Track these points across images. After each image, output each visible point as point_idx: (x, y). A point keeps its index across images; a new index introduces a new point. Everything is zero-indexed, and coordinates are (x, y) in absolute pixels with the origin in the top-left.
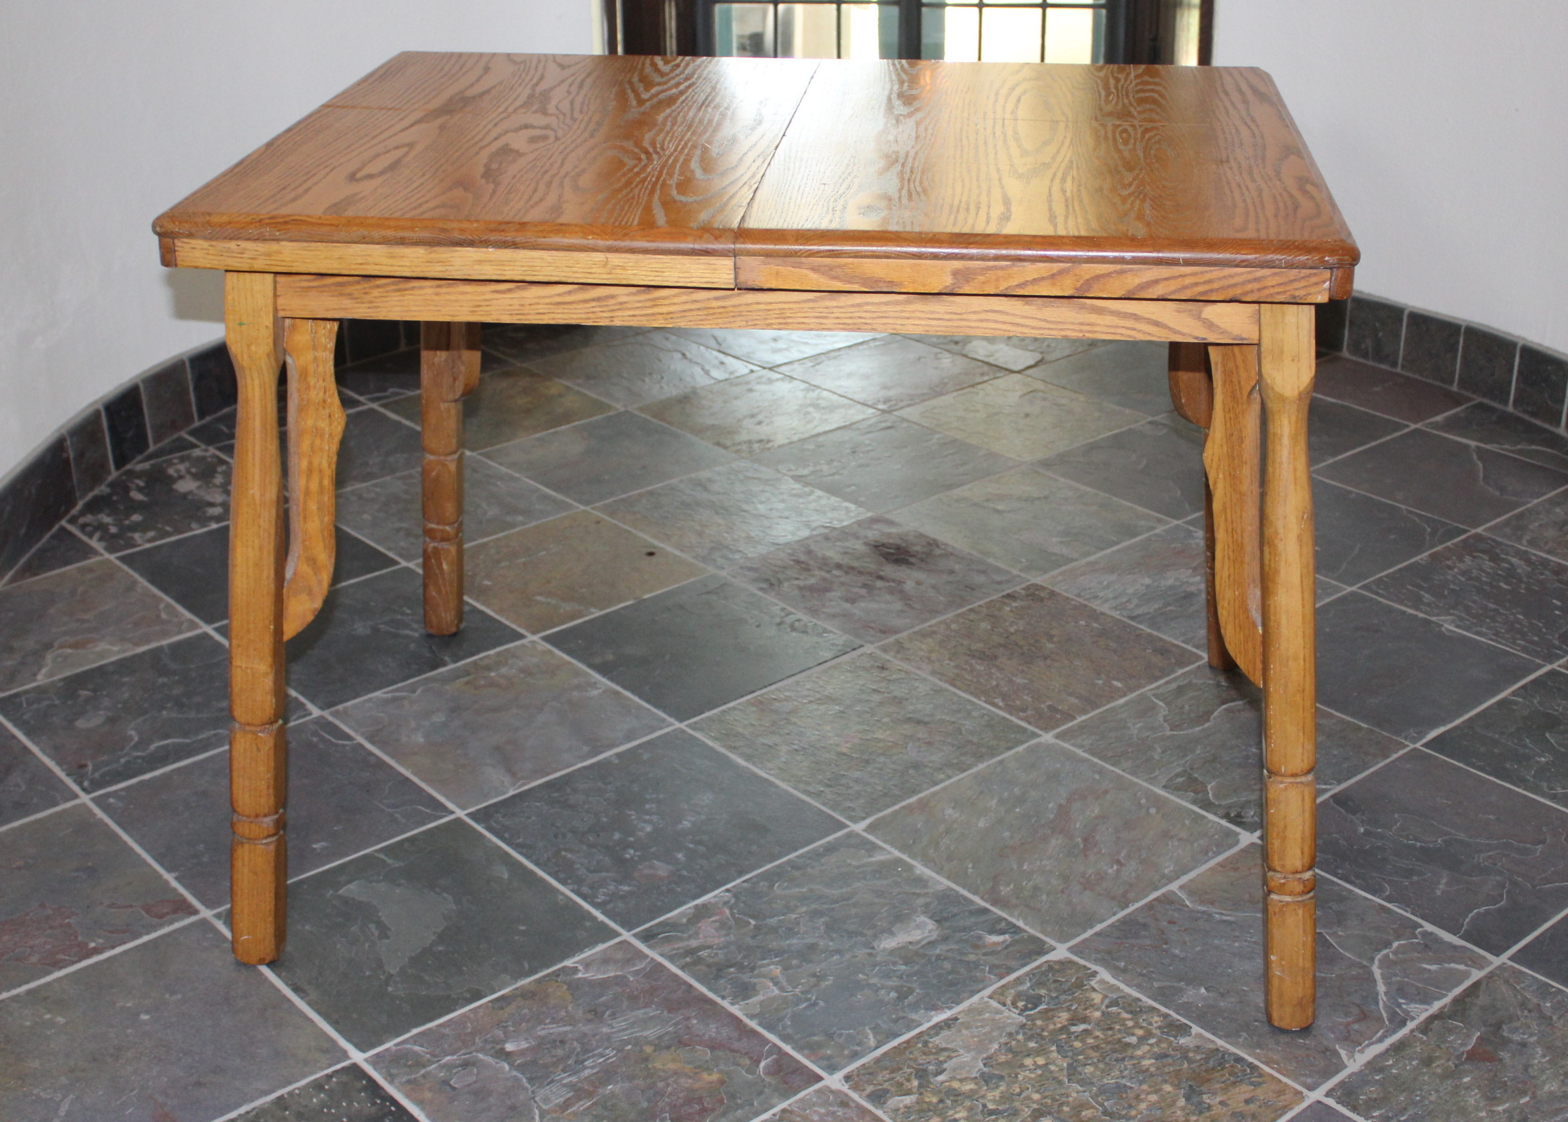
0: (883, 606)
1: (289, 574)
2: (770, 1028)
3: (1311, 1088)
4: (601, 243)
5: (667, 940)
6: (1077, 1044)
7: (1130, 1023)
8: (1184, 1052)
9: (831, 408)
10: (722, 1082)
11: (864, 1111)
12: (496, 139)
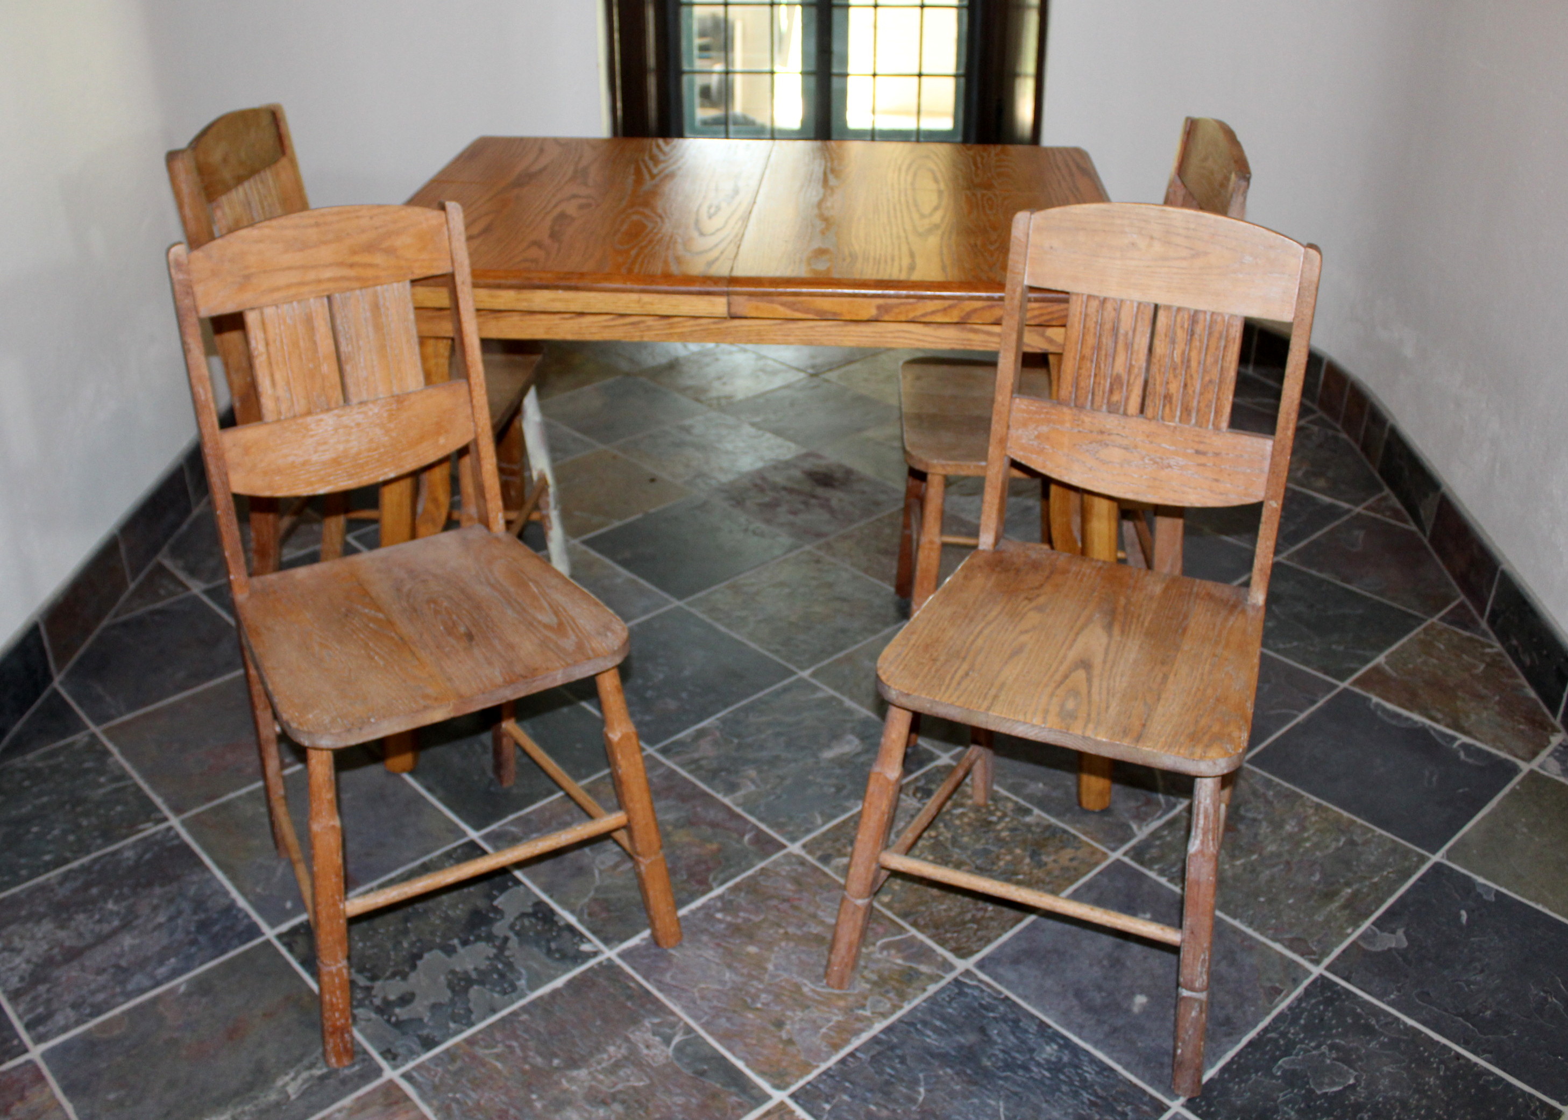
0: (816, 517)
1: (420, 509)
2: (751, 813)
3: (1114, 850)
4: (636, 287)
5: (678, 753)
6: (957, 822)
7: (992, 808)
8: (1028, 827)
9: (774, 373)
10: (719, 850)
11: (816, 869)
12: (555, 206)
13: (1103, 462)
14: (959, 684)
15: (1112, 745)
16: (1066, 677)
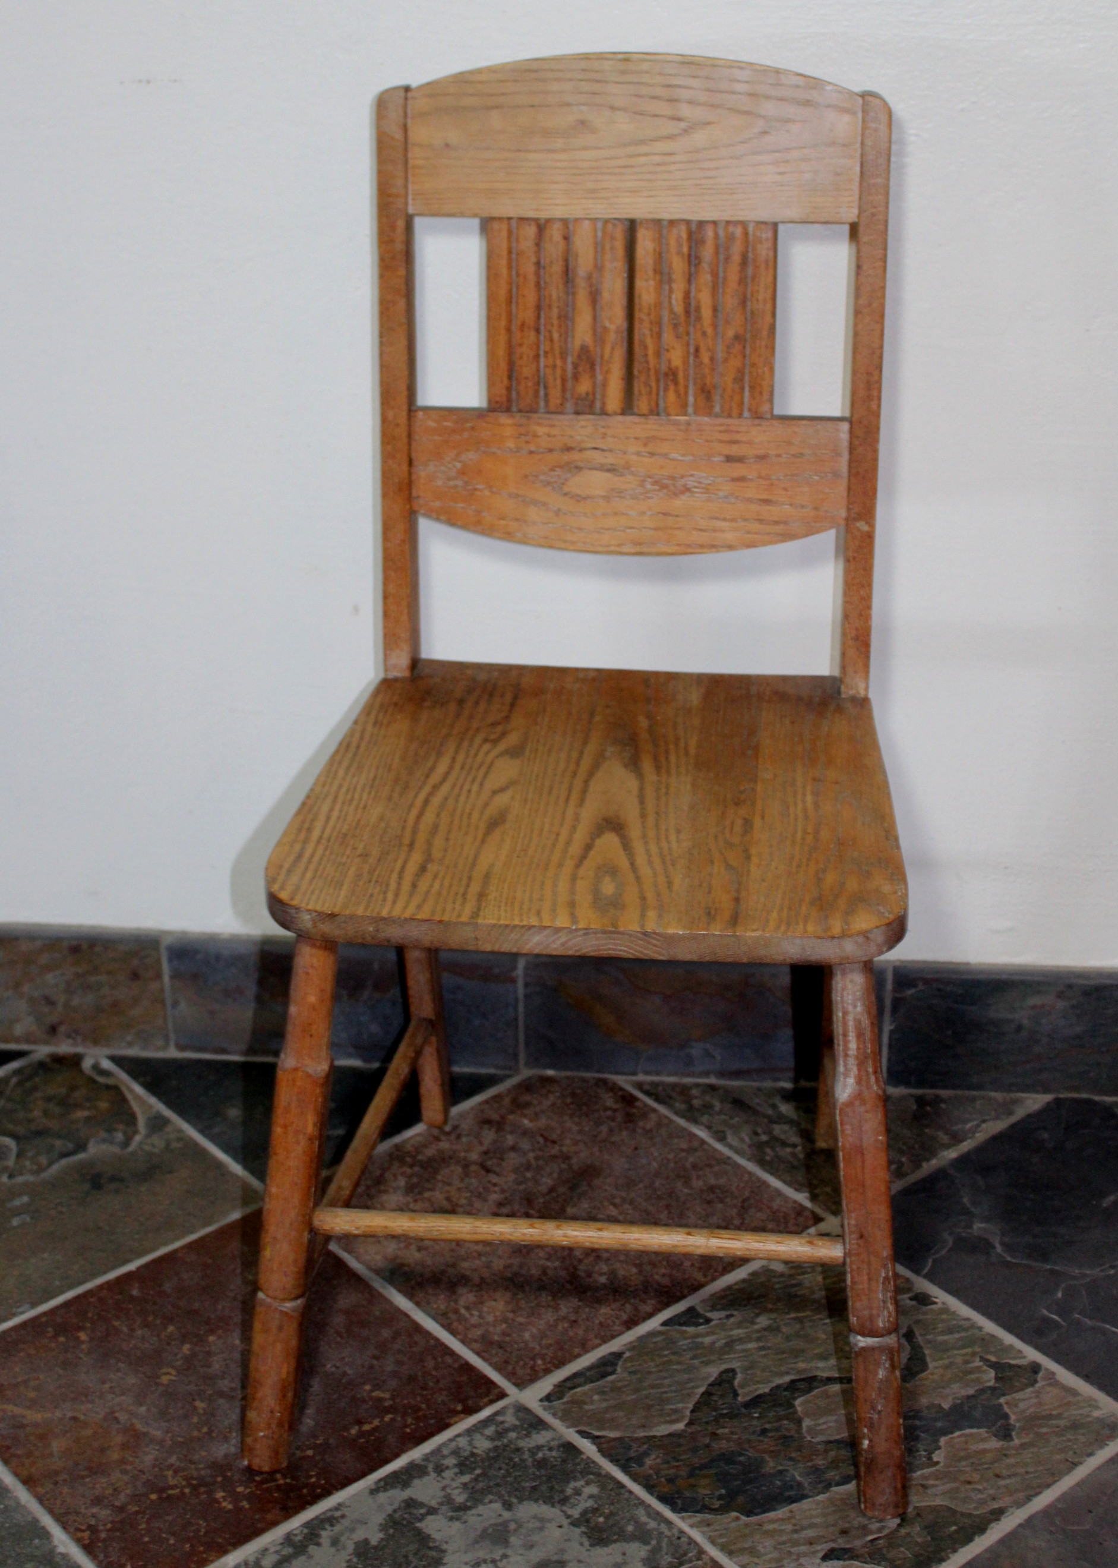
13: (579, 499)
14: (414, 885)
15: (694, 938)
16: (588, 847)
